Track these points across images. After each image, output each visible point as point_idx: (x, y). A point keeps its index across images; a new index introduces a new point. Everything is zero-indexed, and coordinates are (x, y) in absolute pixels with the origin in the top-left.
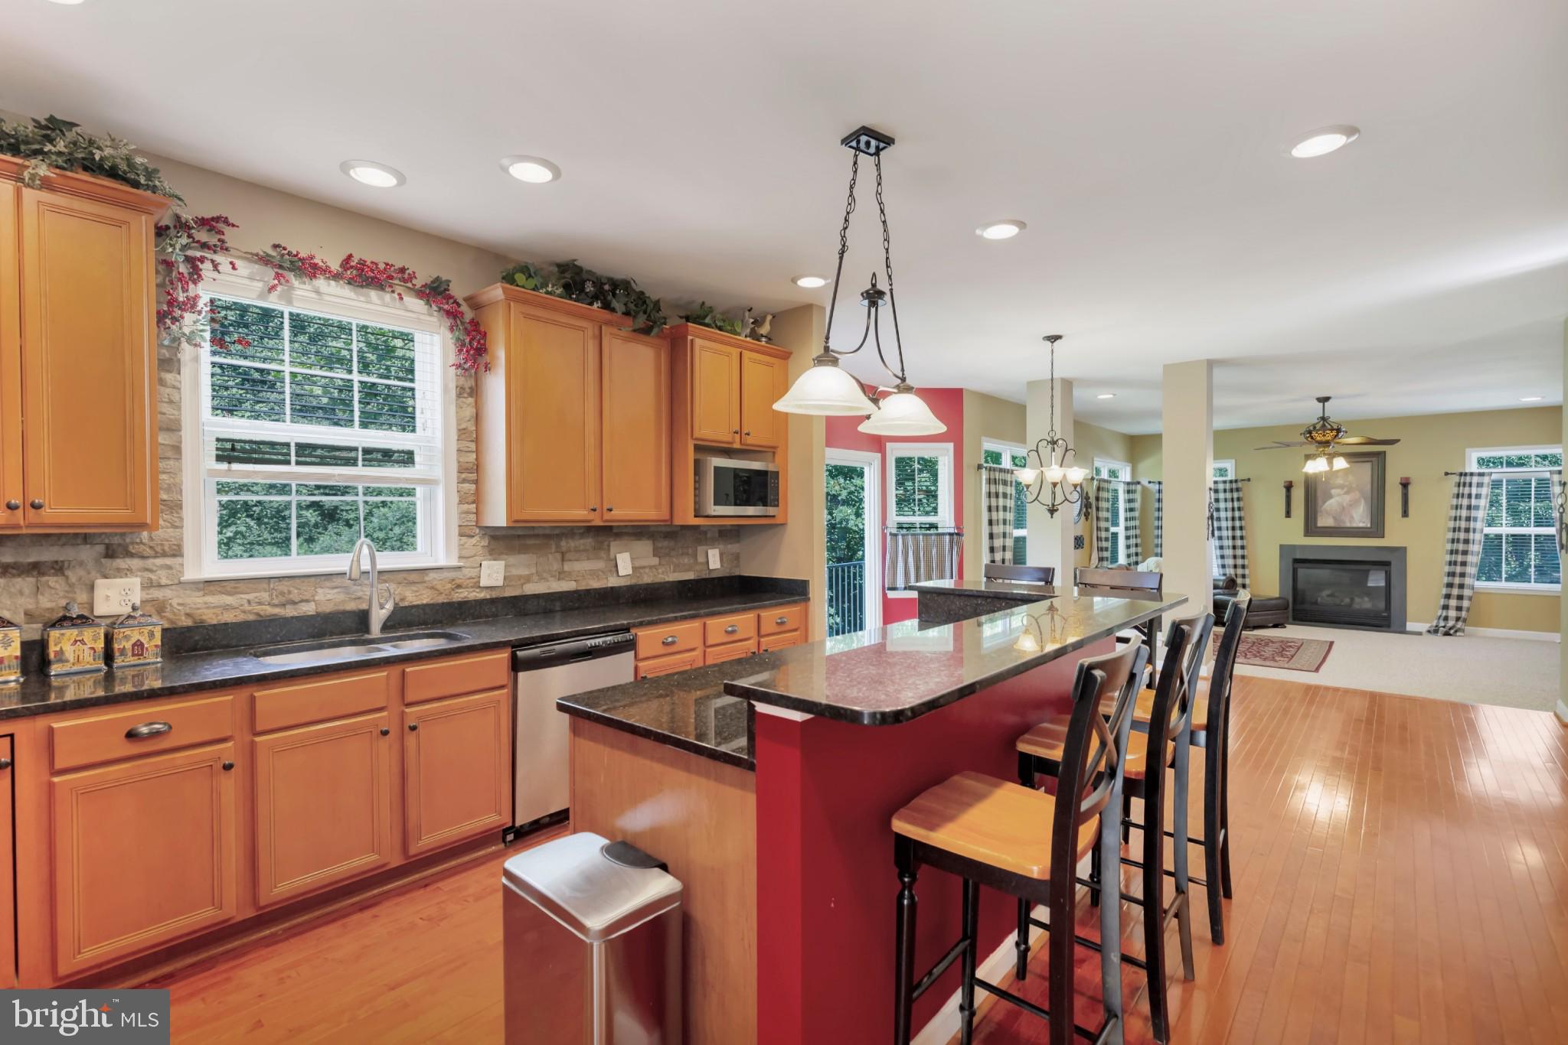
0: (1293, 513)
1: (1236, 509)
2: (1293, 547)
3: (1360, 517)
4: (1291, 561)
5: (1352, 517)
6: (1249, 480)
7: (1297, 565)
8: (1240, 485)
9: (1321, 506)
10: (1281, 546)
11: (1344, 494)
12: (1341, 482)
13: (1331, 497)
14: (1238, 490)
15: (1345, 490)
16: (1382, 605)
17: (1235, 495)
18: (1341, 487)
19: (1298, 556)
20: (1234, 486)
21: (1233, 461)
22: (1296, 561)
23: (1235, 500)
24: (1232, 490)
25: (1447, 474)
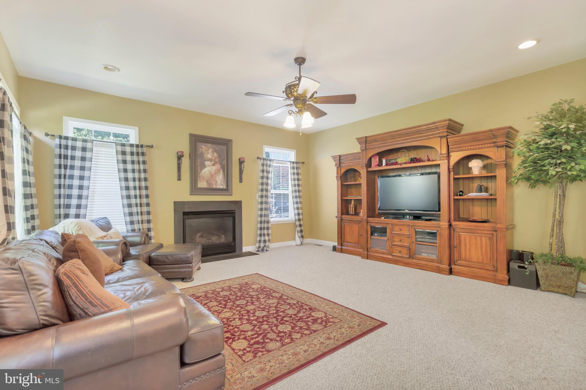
0: (183, 177)
1: (142, 171)
2: (183, 203)
3: (220, 182)
4: (182, 214)
5: (216, 181)
6: (152, 147)
7: (186, 217)
8: (145, 150)
9: (200, 173)
10: (175, 202)
11: (212, 165)
12: (211, 157)
13: (205, 167)
14: (143, 154)
15: (213, 162)
16: (231, 239)
17: (141, 159)
18: (211, 160)
19: (186, 210)
20: (140, 150)
21: (137, 128)
22: (185, 214)
23: (141, 163)
24: (138, 154)
25: (258, 158)
